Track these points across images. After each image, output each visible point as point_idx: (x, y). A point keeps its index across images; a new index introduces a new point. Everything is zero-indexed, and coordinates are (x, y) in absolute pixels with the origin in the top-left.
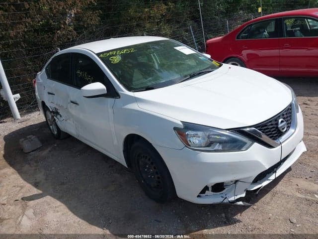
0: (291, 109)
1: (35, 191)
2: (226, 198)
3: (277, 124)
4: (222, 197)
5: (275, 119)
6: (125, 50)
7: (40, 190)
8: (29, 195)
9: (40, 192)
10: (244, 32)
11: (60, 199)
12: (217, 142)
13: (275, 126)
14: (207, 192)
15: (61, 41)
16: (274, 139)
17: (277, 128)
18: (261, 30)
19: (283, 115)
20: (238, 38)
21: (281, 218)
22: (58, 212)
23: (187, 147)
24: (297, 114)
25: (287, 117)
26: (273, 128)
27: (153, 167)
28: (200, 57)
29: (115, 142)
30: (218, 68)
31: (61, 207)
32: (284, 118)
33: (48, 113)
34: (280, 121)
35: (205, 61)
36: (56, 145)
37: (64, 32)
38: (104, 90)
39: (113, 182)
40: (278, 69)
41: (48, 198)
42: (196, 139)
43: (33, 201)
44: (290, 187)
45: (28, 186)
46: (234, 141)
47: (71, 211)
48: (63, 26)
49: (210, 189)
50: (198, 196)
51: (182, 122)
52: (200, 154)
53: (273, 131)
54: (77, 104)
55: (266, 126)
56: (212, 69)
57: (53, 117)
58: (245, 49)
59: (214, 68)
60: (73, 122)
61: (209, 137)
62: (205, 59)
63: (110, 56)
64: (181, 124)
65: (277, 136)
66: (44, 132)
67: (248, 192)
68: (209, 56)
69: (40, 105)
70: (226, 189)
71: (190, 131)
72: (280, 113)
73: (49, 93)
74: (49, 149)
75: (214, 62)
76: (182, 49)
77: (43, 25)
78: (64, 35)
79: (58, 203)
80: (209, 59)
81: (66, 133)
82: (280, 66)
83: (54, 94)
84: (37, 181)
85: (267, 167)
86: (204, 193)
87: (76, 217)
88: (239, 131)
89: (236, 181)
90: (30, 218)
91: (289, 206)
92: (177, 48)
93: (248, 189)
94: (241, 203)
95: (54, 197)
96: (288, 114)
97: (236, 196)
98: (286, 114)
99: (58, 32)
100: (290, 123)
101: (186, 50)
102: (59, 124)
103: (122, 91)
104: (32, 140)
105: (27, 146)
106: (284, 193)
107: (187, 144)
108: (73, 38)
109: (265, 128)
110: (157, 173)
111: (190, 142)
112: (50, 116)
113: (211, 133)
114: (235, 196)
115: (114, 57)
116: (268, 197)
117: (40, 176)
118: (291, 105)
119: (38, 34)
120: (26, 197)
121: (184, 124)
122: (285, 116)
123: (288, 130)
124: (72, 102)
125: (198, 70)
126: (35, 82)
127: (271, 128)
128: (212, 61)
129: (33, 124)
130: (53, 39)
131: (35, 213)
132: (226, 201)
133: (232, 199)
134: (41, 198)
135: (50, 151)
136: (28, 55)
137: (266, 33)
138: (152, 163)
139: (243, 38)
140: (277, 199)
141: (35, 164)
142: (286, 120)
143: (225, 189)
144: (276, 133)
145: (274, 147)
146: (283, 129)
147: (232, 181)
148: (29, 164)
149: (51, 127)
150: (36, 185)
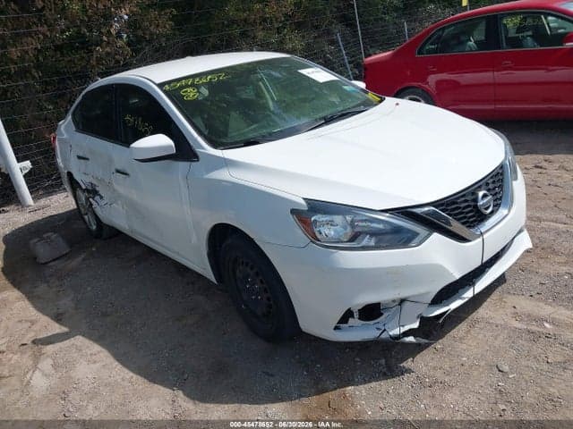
0: (502, 174)
1: (57, 329)
2: (385, 330)
3: (476, 200)
4: (378, 329)
5: (471, 191)
6: (209, 77)
7: (65, 326)
8: (45, 336)
9: (65, 329)
10: (431, 41)
11: (99, 340)
12: (367, 233)
13: (472, 204)
14: (351, 321)
15: (103, 65)
16: (469, 227)
17: (476, 206)
18: (463, 38)
19: (487, 184)
20: (419, 54)
21: (483, 363)
22: (95, 362)
23: (313, 243)
24: (514, 182)
25: (494, 189)
26: (469, 206)
27: (258, 281)
28: (345, 87)
29: (194, 240)
30: (376, 105)
31: (101, 354)
32: (489, 190)
33: (79, 193)
34: (481, 194)
35: (354, 93)
36: (94, 249)
37: (108, 49)
38: (170, 147)
39: (192, 309)
40: (492, 107)
41: (79, 340)
42: (331, 229)
43: (51, 346)
44: (501, 311)
45: (44, 319)
46: (397, 230)
47: (118, 360)
48: (105, 38)
49: (356, 315)
50: (336, 328)
51: (304, 199)
52: (336, 254)
53: (467, 213)
54: (126, 174)
55: (454, 203)
56: (365, 106)
57: (87, 199)
58: (434, 73)
59: (368, 105)
60: (123, 208)
61: (352, 224)
62: (353, 89)
63: (182, 87)
64: (303, 202)
65: (475, 221)
66: (75, 226)
67: (424, 320)
68: (362, 85)
69: (65, 179)
70: (385, 315)
71: (319, 216)
72: (481, 180)
73: (79, 157)
74: (83, 256)
75: (371, 96)
76: (313, 72)
77: (70, 38)
78: (108, 54)
79: (96, 348)
80: (362, 90)
81: (113, 228)
82: (496, 101)
83: (87, 159)
84: (60, 311)
85: (457, 276)
86: (346, 322)
87: (127, 371)
88: (405, 212)
89: (402, 301)
90: (46, 375)
91: (497, 343)
92: (304, 72)
93: (425, 315)
94: (411, 339)
95: (90, 337)
96: (496, 183)
97: (403, 326)
98: (494, 182)
99: (98, 48)
100: (500, 199)
101: (320, 75)
102: (98, 211)
103: (203, 148)
104: (51, 241)
105: (42, 250)
106: (491, 321)
107: (315, 239)
108: (125, 59)
109: (453, 207)
110: (266, 291)
111: (321, 233)
112: (82, 196)
113: (358, 218)
114: (401, 326)
115: (189, 90)
116: (462, 328)
117: (66, 303)
118: (502, 167)
119: (62, 53)
120: (40, 340)
121: (309, 204)
122: (491, 186)
123: (497, 210)
124: (118, 171)
125: (341, 108)
126: (54, 138)
127: (464, 208)
128: (367, 93)
129: (55, 213)
130: (89, 61)
131: (55, 366)
132: (384, 336)
133: (396, 332)
134: (66, 339)
135: (84, 260)
136: (44, 92)
137: (472, 43)
138: (257, 274)
139: (429, 52)
140: (478, 331)
141: (57, 283)
142: (493, 193)
143: (382, 314)
144: (473, 216)
145: (469, 241)
146: (487, 209)
147: (394, 301)
148: (48, 282)
149: (86, 217)
150: (58, 318)
